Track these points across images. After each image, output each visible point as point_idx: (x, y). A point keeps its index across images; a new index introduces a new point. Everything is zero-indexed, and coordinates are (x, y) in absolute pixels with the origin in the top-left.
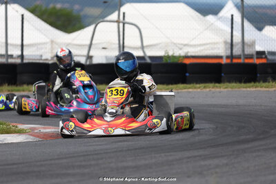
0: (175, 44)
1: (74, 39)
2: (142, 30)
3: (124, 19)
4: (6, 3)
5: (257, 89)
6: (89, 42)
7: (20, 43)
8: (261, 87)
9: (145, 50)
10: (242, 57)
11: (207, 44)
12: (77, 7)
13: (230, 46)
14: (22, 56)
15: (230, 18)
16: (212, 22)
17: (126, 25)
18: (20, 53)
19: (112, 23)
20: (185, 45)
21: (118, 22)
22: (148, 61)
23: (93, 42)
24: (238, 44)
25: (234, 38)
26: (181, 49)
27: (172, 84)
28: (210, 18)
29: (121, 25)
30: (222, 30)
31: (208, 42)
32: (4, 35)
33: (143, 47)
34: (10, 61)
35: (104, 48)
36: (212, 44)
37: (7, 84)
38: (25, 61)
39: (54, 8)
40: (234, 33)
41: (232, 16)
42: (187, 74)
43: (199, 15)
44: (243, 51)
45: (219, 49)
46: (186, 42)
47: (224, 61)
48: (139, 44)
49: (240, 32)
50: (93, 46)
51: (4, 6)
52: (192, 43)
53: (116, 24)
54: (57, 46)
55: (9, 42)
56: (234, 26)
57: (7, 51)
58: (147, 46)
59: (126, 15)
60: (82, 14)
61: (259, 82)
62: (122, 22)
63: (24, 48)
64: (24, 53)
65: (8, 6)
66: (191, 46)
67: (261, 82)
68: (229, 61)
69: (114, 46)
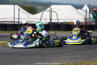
0: (68, 18)
1: (36, 17)
2: (57, 14)
3: (52, 10)
4: (14, 5)
5: (94, 33)
6: (40, 18)
7: (18, 18)
8: (95, 32)
9: (58, 20)
10: (89, 23)
11: (78, 19)
12: (34, 6)
13: (85, 19)
14: (19, 22)
15: (86, 10)
16: (80, 11)
17: (52, 12)
18: (18, 21)
19: (48, 11)
20: (71, 19)
21: (50, 11)
22: (59, 23)
23: (42, 17)
24: (88, 18)
25: (87, 17)
26: (70, 20)
27: (67, 31)
28: (79, 10)
29: (51, 12)
30: (83, 14)
31: (78, 18)
32: (13, 15)
33: (58, 19)
34: (15, 23)
35: (45, 19)
36: (80, 18)
37: (14, 31)
38: (20, 23)
39: (27, 6)
40: (87, 15)
41: (86, 9)
42: (72, 28)
43: (76, 9)
44: (90, 21)
45: (82, 20)
46: (71, 18)
47: (84, 24)
48: (56, 18)
49: (89, 15)
50: (42, 19)
51: (13, 6)
52: (73, 18)
53: (49, 12)
54: (30, 19)
55: (15, 17)
56: (87, 13)
57: (14, 20)
58: (59, 19)
59: (52, 9)
60: (36, 8)
61: (94, 30)
62: (51, 11)
63: (20, 19)
64: (20, 21)
65: (15, 5)
66: (73, 19)
67: (95, 31)
68: (85, 24)
69: (48, 19)
